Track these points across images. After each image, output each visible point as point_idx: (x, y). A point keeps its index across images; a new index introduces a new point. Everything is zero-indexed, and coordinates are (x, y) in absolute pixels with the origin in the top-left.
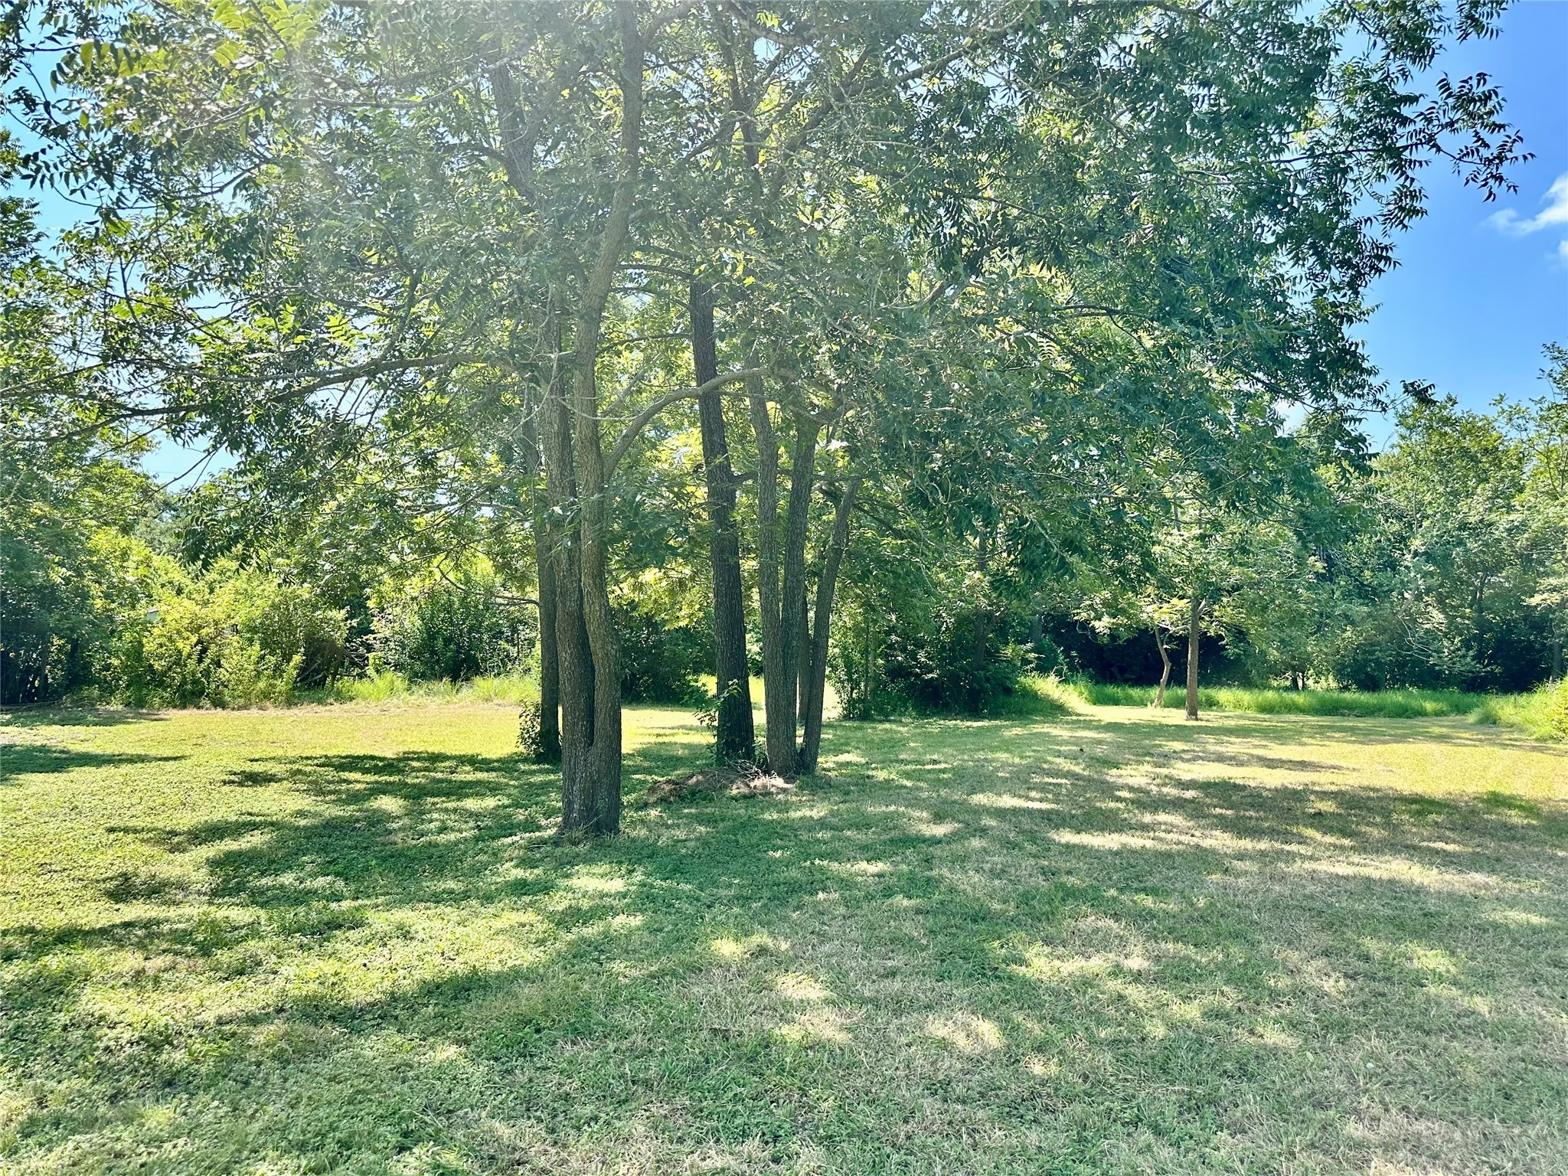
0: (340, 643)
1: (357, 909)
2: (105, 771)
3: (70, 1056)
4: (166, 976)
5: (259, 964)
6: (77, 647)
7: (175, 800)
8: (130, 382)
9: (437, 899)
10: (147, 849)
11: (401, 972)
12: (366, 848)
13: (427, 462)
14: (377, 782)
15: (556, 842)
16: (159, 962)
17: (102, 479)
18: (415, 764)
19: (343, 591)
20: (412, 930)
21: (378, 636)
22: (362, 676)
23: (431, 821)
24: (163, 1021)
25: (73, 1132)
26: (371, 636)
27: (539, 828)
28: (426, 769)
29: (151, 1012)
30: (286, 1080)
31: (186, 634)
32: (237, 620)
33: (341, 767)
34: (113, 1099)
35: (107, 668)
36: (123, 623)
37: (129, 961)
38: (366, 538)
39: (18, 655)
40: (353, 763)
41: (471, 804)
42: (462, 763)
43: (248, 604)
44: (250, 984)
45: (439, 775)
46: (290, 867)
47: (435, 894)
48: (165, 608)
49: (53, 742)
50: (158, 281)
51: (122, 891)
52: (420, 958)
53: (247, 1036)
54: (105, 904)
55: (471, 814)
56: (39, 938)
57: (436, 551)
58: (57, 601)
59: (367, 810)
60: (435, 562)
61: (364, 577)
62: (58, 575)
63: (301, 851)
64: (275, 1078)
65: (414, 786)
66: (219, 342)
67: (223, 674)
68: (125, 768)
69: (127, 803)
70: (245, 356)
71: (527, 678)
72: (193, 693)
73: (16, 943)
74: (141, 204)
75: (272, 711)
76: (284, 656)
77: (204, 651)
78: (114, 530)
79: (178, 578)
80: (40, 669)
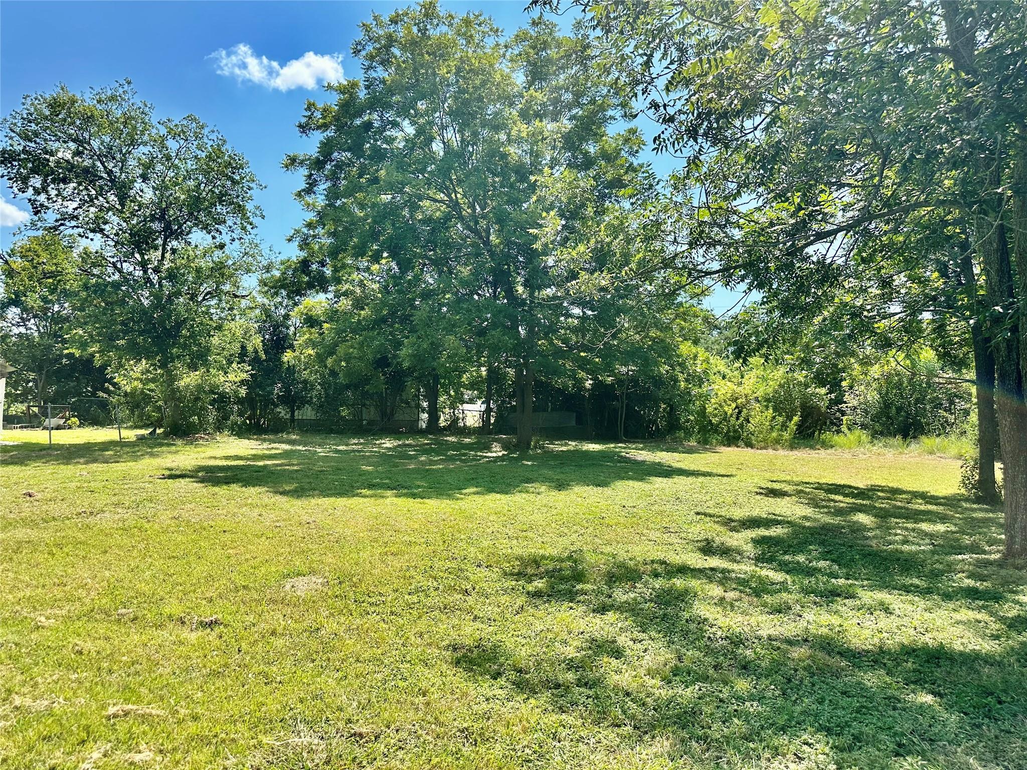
0: (823, 410)
1: (850, 586)
2: (691, 479)
3: (692, 637)
4: (737, 604)
5: (790, 608)
6: (672, 408)
7: (729, 500)
8: (704, 256)
9: (907, 589)
10: (716, 526)
11: (885, 634)
12: (851, 547)
13: (886, 283)
14: (854, 503)
15: (1000, 564)
16: (731, 595)
17: (685, 314)
18: (879, 494)
19: (828, 375)
20: (891, 607)
21: (849, 405)
22: (838, 432)
23: (896, 535)
24: (738, 630)
25: (697, 680)
26: (845, 405)
27: (984, 552)
28: (888, 498)
29: (731, 623)
30: (813, 685)
31: (729, 402)
32: (760, 393)
33: (829, 491)
34: (715, 667)
35: (688, 421)
36: (695, 396)
37: (716, 591)
38: (843, 339)
39: (645, 413)
40: (837, 489)
41: (925, 526)
42: (916, 497)
43: (765, 384)
44: (785, 619)
45: (899, 504)
46: (801, 551)
47: (904, 586)
48: (717, 387)
49: (663, 461)
50: (716, 193)
51: (708, 549)
52: (898, 628)
53: (787, 652)
54: (698, 555)
55: (926, 534)
56: (669, 568)
57: (890, 345)
58: (663, 383)
59: (849, 522)
60: (891, 354)
61: (841, 366)
62: (664, 369)
63: (806, 542)
64: (806, 682)
65: (881, 508)
66: (753, 224)
67: (751, 427)
68: (701, 479)
69: (704, 499)
70: (768, 230)
71: (964, 439)
72: (734, 438)
73: (660, 569)
74: (712, 149)
75: (781, 452)
76: (787, 417)
77: (740, 412)
78: (689, 343)
79: (723, 369)
80: (656, 421)
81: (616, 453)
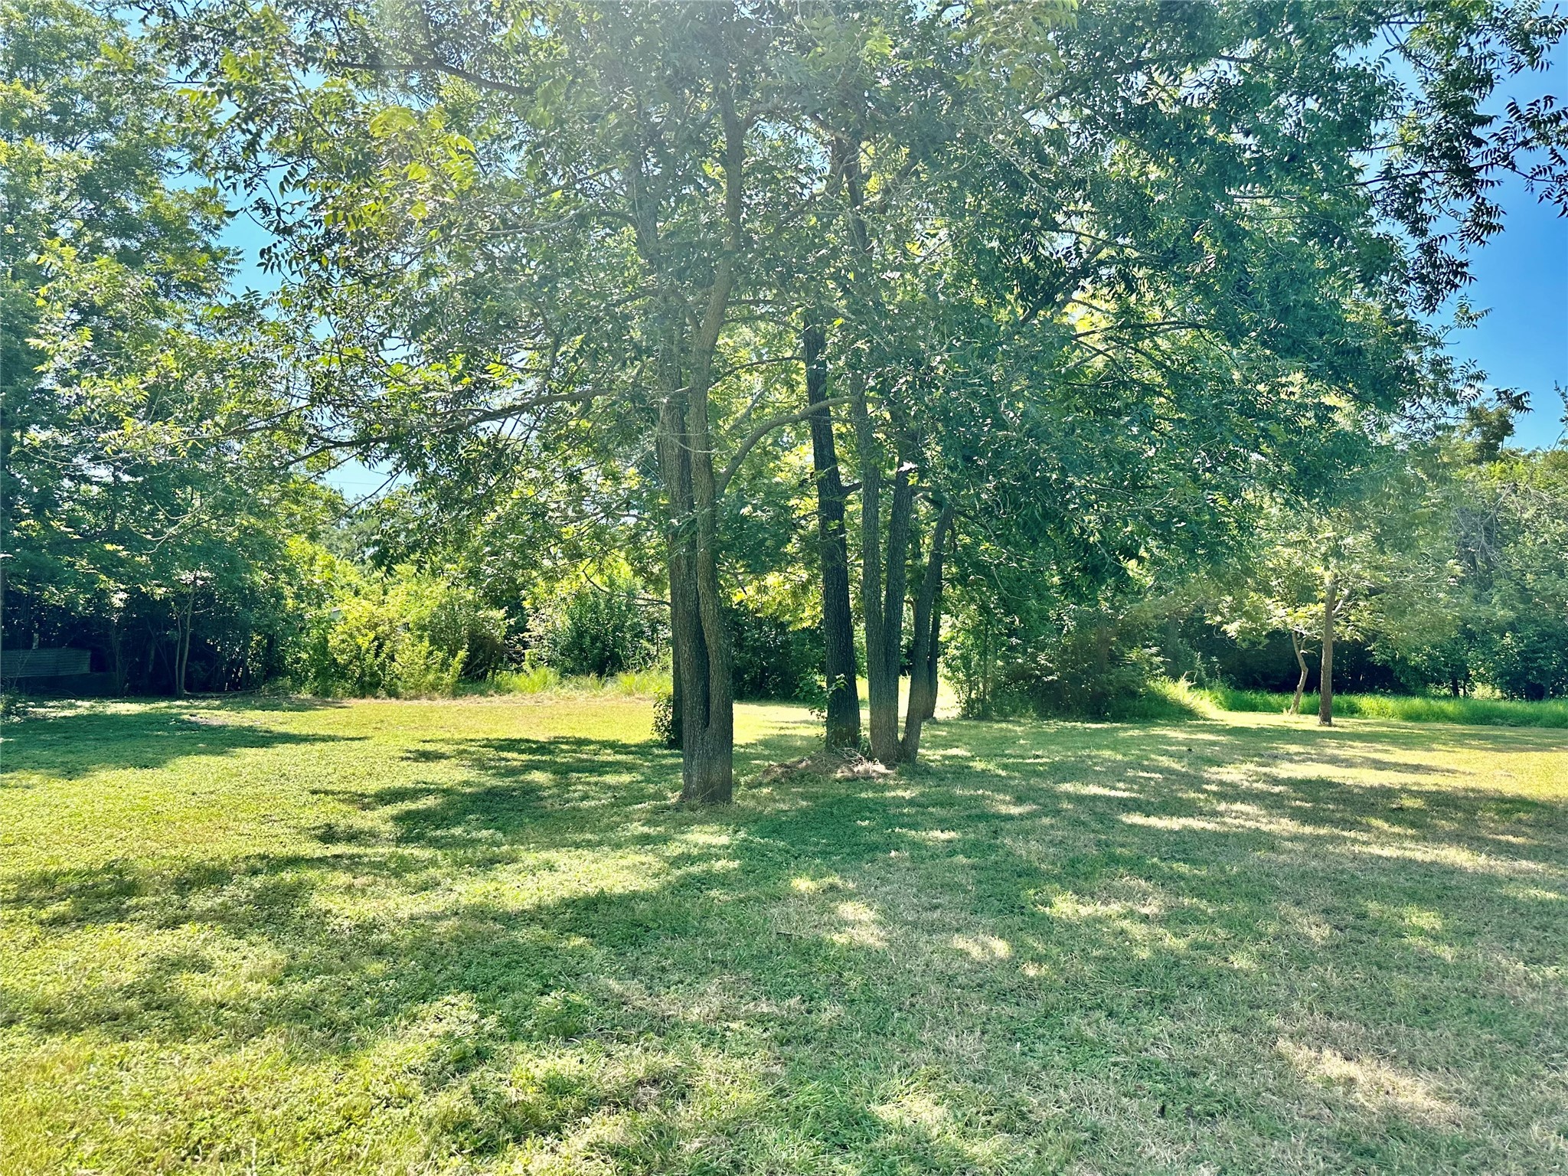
0: (499, 640)
2: (303, 747)
4: (370, 888)
6: (272, 641)
7: (361, 770)
10: (344, 807)
13: (573, 477)
14: (530, 761)
15: (677, 808)
16: (364, 880)
17: (297, 493)
18: (564, 747)
19: (502, 592)
21: (534, 634)
22: (518, 671)
23: (575, 791)
26: (526, 634)
28: (572, 751)
31: (364, 631)
32: (409, 618)
33: (500, 748)
35: (298, 660)
36: (311, 621)
38: (521, 546)
39: (224, 649)
40: (511, 745)
41: (610, 779)
42: (604, 746)
43: (418, 604)
45: (584, 756)
46: (459, 823)
48: (346, 608)
49: (257, 725)
52: (561, 884)
55: (609, 787)
57: (581, 556)
58: (257, 600)
59: (522, 782)
60: (581, 567)
61: (520, 580)
62: (261, 578)
66: (401, 384)
67: (396, 667)
68: (319, 746)
69: (324, 772)
71: (663, 674)
72: (371, 684)
75: (440, 702)
76: (450, 651)
77: (380, 646)
78: (303, 538)
79: (355, 580)
80: (243, 661)
81: (171, 716)
